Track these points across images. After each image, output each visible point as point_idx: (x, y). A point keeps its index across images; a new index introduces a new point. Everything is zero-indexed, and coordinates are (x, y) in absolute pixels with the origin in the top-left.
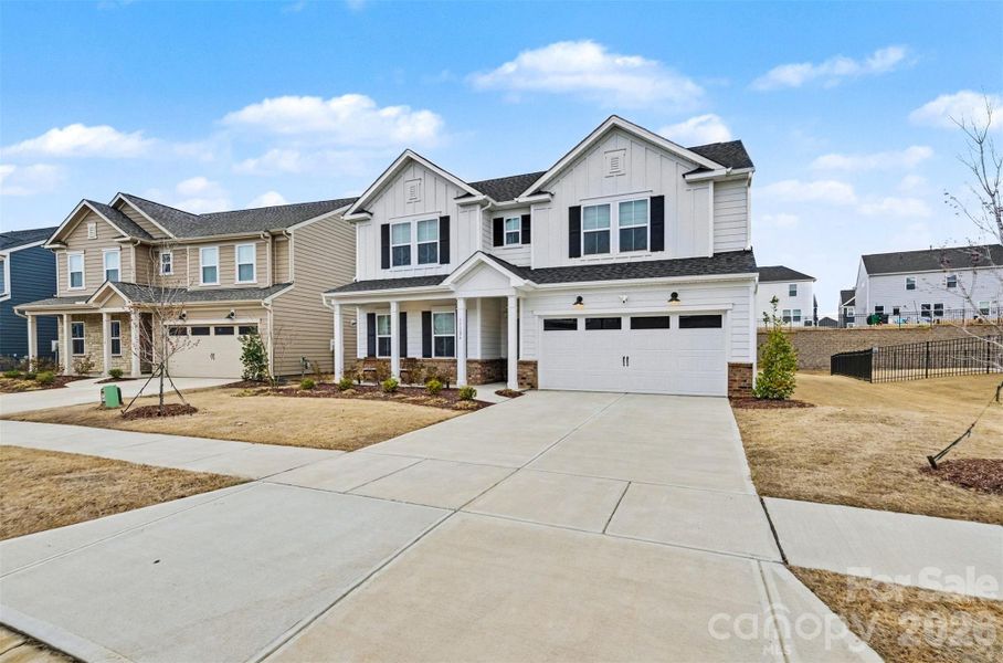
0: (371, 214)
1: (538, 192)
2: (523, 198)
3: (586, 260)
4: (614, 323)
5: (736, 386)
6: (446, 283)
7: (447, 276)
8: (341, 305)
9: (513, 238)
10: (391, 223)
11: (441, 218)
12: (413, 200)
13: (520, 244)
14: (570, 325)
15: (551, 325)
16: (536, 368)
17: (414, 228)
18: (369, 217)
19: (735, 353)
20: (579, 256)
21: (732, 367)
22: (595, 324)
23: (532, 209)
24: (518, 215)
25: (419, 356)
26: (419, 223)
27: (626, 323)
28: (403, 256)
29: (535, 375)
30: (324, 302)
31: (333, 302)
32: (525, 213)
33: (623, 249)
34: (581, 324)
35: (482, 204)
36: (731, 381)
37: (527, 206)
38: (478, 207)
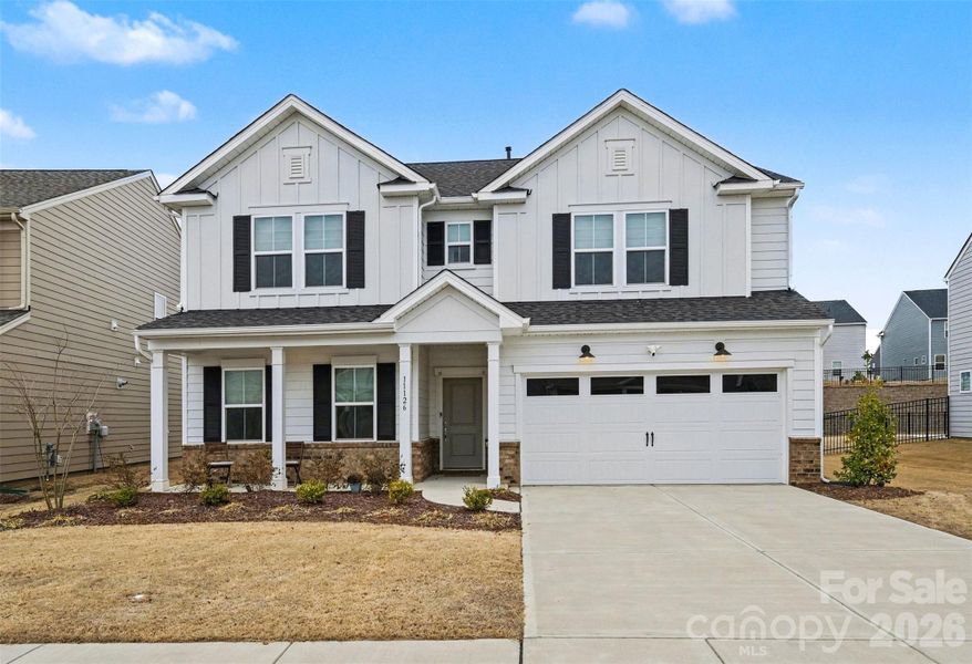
0: (215, 197)
1: (506, 188)
2: (485, 195)
3: (578, 293)
4: (633, 385)
5: (800, 468)
6: (387, 319)
7: (389, 307)
8: (166, 352)
9: (460, 254)
10: (255, 214)
11: (349, 214)
12: (297, 180)
13: (471, 264)
14: (567, 386)
15: (538, 387)
16: (518, 453)
17: (298, 228)
18: (210, 200)
19: (798, 425)
20: (569, 286)
21: (794, 443)
22: (603, 386)
23: (496, 211)
24: (469, 220)
25: (308, 439)
26: (307, 218)
27: (650, 385)
28: (277, 271)
29: (517, 464)
30: (137, 346)
31: (151, 346)
32: (482, 217)
33: (630, 280)
34: (585, 386)
35: (422, 197)
36: (793, 461)
37: (489, 207)
38: (416, 202)
